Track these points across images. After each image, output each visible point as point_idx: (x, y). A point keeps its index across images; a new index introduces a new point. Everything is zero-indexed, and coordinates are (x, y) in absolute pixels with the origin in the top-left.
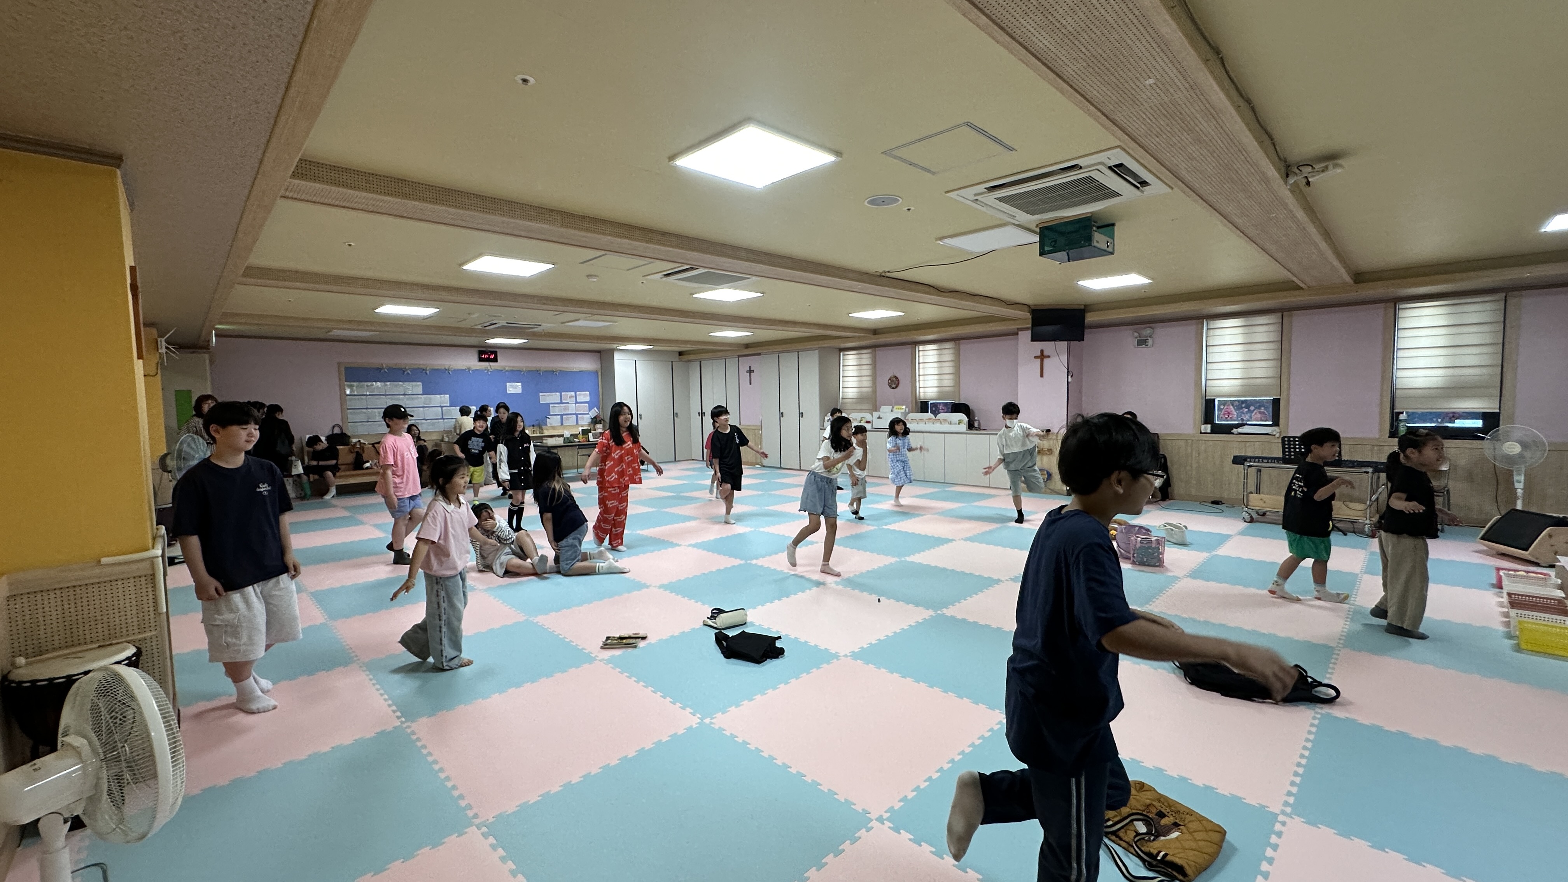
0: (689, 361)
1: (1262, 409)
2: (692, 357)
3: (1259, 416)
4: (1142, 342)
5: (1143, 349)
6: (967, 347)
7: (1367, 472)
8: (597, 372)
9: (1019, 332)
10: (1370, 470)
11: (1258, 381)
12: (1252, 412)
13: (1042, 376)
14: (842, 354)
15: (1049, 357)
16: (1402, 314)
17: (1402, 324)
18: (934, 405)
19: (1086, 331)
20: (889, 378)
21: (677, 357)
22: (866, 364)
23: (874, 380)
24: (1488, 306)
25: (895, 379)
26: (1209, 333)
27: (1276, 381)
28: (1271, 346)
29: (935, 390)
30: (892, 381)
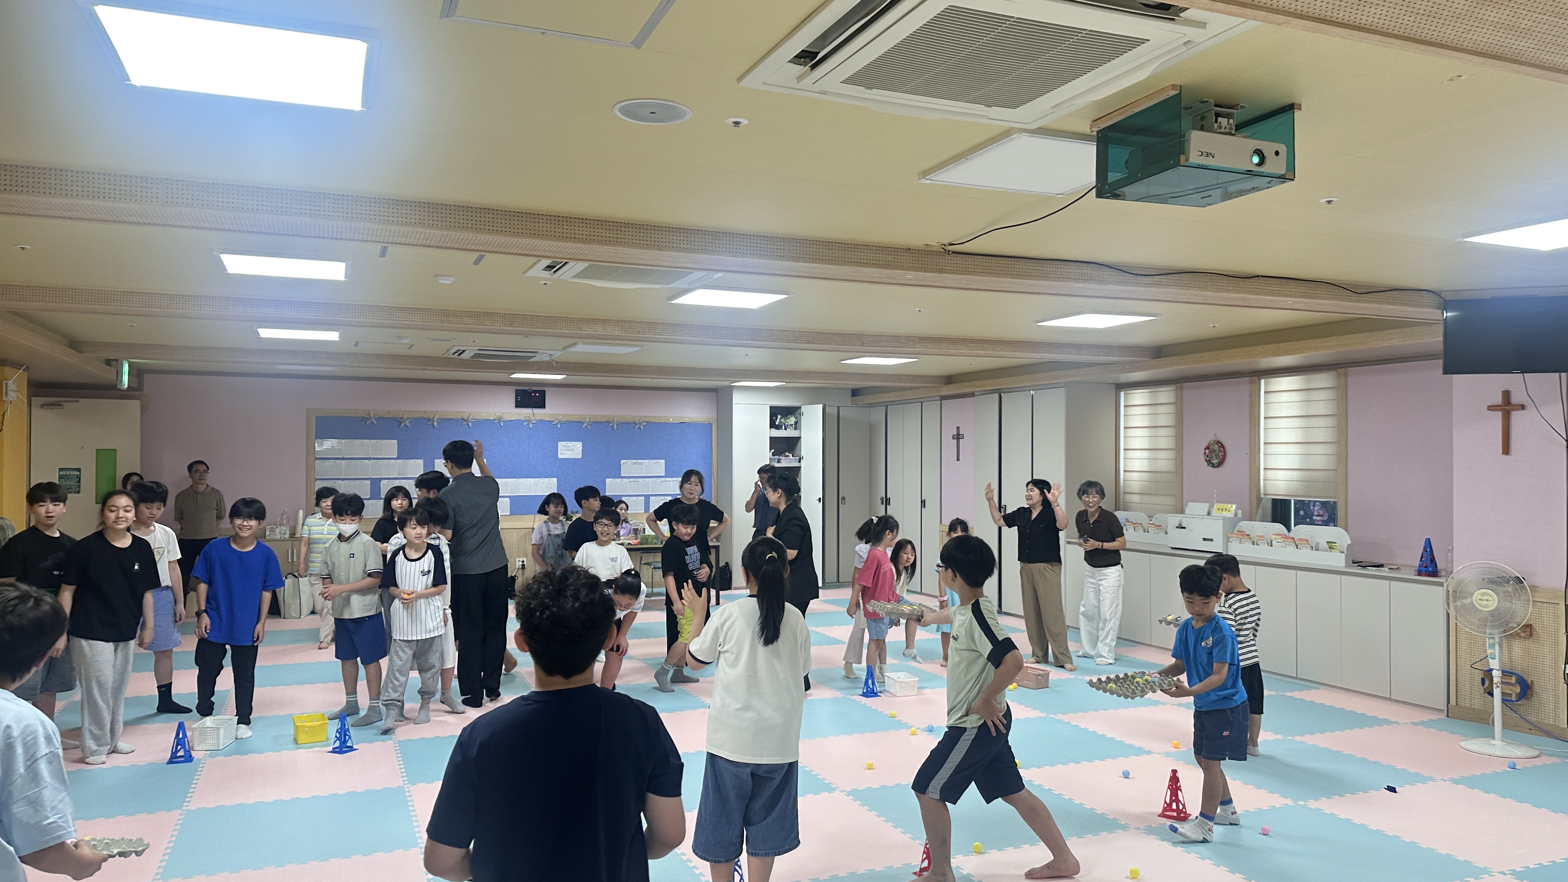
0: (871, 405)
2: (869, 399)
6: (1355, 382)
8: (711, 425)
13: (1506, 450)
14: (1122, 394)
15: (1523, 407)
20: (1206, 444)
21: (848, 399)
22: (1166, 417)
23: (1179, 449)
25: (1217, 448)
29: (1295, 474)
30: (1212, 452)
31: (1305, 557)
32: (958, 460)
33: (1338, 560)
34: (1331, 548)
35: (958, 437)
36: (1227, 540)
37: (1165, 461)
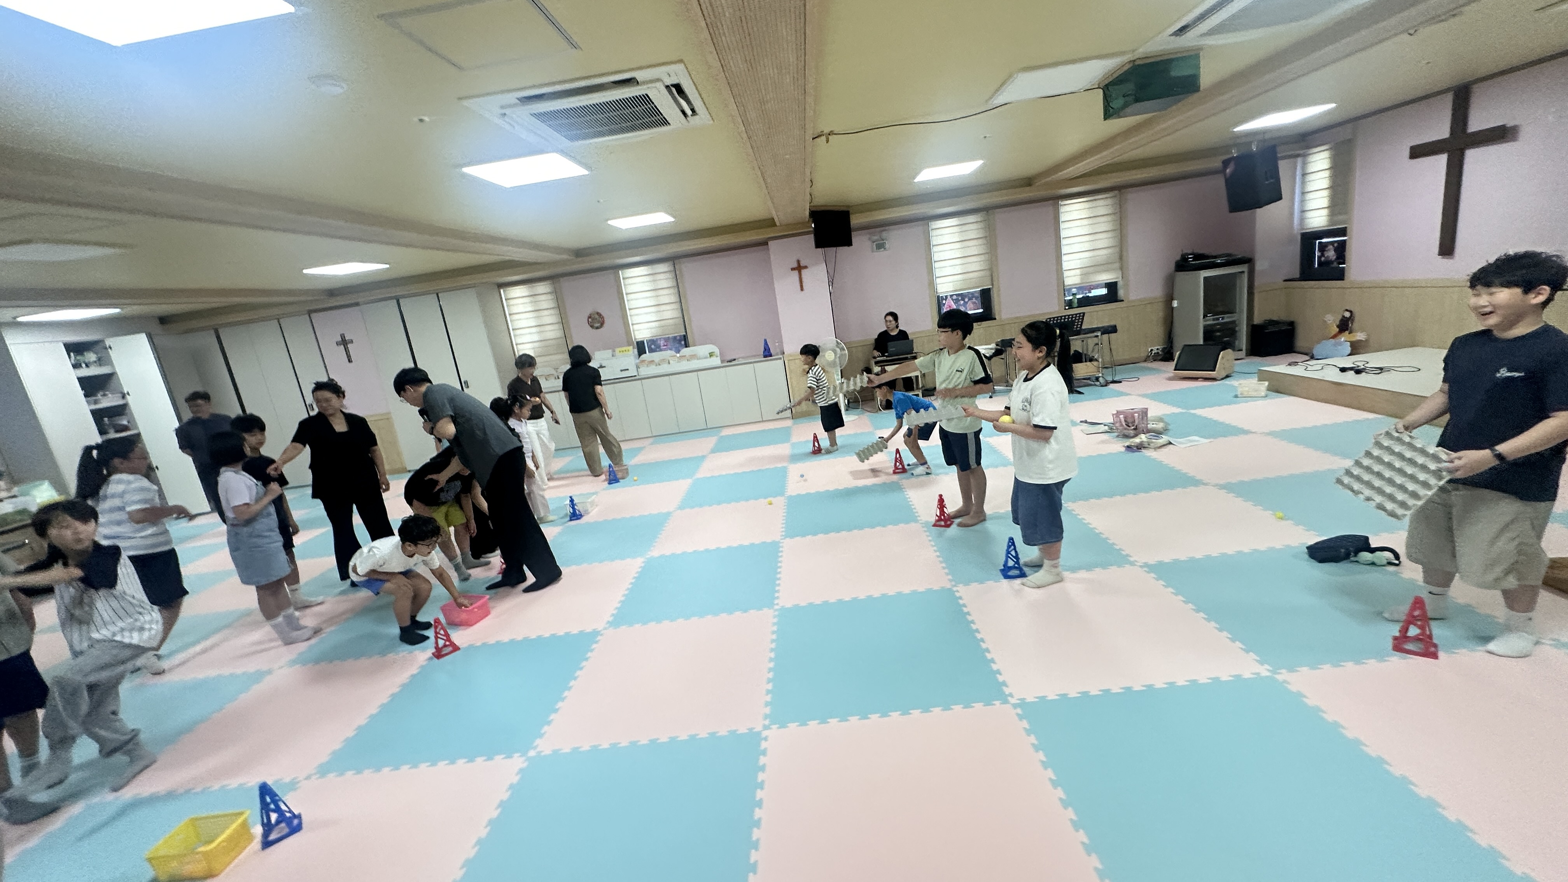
1: (974, 300)
2: (194, 324)
3: (972, 306)
4: (880, 246)
5: (882, 253)
6: (688, 267)
7: (1097, 336)
9: (769, 243)
10: (1099, 334)
11: (975, 275)
12: (967, 303)
13: (802, 289)
14: (502, 291)
15: (806, 267)
16: (1062, 209)
17: (1063, 217)
18: (652, 342)
19: (853, 234)
20: (588, 314)
21: (157, 328)
22: (546, 302)
23: (564, 322)
24: (1109, 201)
25: (597, 316)
26: (933, 233)
27: (988, 273)
28: (980, 242)
29: (654, 324)
30: (593, 319)
31: (695, 364)
32: (350, 361)
33: (716, 361)
34: (711, 356)
35: (344, 342)
36: (638, 367)
37: (553, 332)
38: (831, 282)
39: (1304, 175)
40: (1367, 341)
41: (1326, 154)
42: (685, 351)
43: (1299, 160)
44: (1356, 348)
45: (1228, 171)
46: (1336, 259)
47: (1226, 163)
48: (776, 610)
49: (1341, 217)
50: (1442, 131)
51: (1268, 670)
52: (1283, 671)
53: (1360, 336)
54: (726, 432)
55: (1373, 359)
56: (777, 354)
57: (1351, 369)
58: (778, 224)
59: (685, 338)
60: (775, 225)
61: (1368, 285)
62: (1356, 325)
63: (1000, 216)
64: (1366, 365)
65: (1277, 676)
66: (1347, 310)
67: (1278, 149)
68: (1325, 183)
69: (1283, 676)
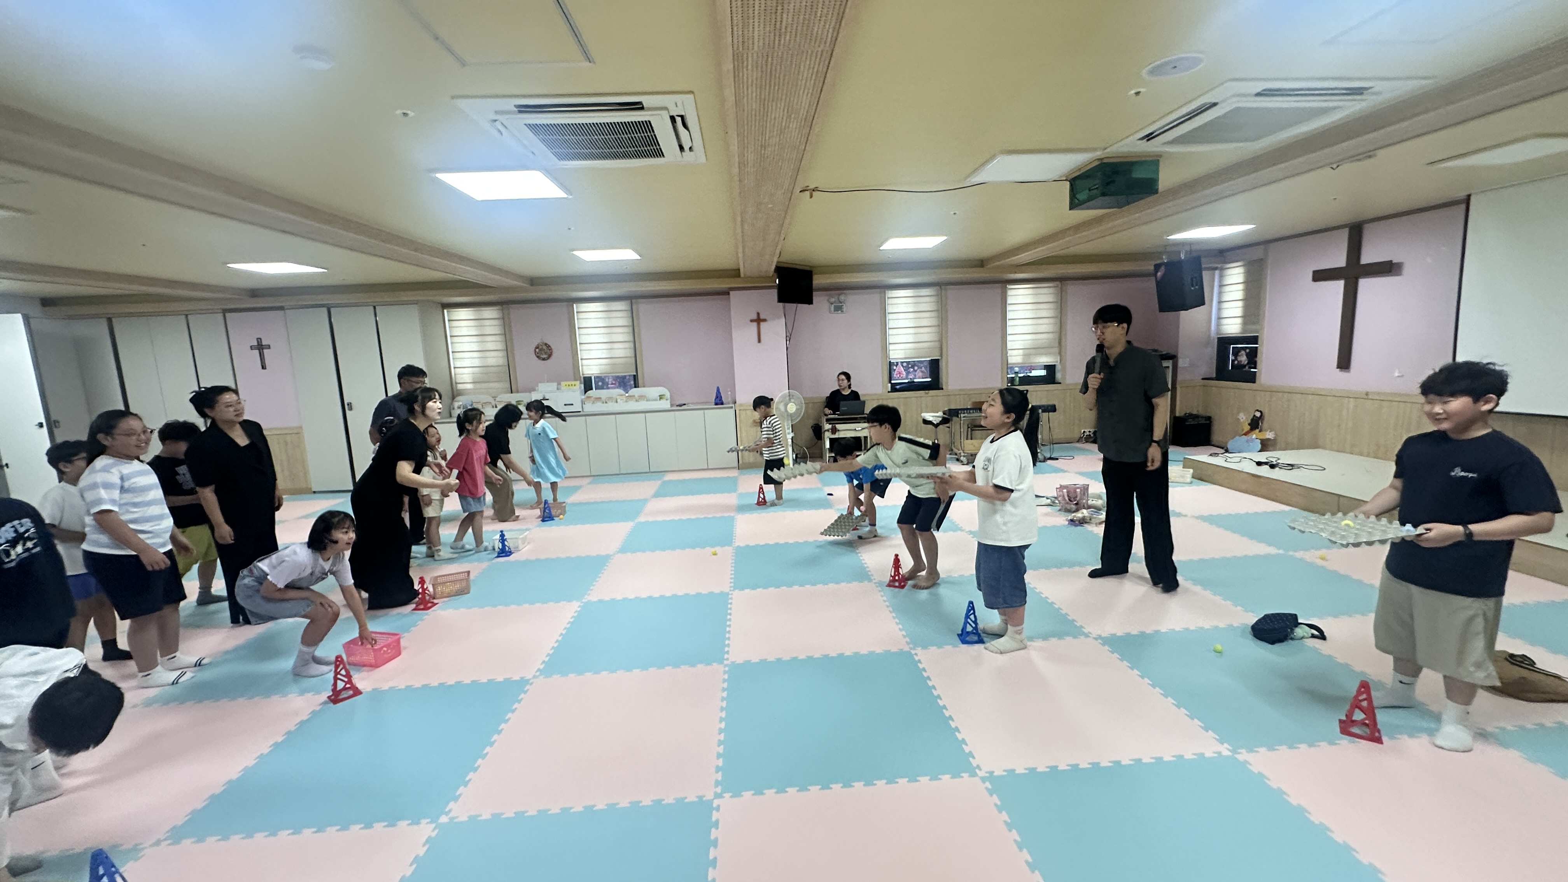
0: (71, 317)
1: (923, 368)
3: (921, 374)
4: (839, 309)
5: (839, 316)
6: (643, 307)
9: (731, 292)
11: (925, 345)
12: (916, 371)
13: (759, 341)
14: (445, 311)
15: (765, 320)
16: (1010, 293)
17: (1010, 300)
18: (599, 378)
20: (535, 344)
21: (36, 311)
22: (492, 327)
23: (508, 351)
24: (1051, 290)
25: (545, 347)
26: (889, 301)
27: (937, 344)
28: (933, 314)
29: (604, 361)
30: (540, 350)
31: (643, 405)
32: (264, 367)
33: (665, 404)
34: (661, 398)
35: (260, 347)
36: (583, 403)
37: (496, 359)
38: (789, 338)
39: (1221, 286)
40: (1275, 439)
41: (1241, 270)
42: (634, 391)
43: (1217, 272)
44: (1265, 446)
45: (1159, 274)
46: (1248, 363)
47: (1157, 267)
48: (726, 666)
49: (1253, 327)
50: (1339, 260)
51: (1228, 749)
52: (1243, 751)
53: (1269, 435)
54: (668, 477)
55: (1284, 457)
56: (729, 403)
57: (1266, 463)
58: (742, 275)
59: (635, 378)
60: (739, 276)
61: (1275, 390)
62: (1265, 424)
63: (952, 293)
64: (1278, 461)
65: (1236, 756)
66: (1258, 410)
67: (1203, 260)
68: (1240, 295)
69: (1243, 756)
